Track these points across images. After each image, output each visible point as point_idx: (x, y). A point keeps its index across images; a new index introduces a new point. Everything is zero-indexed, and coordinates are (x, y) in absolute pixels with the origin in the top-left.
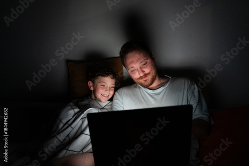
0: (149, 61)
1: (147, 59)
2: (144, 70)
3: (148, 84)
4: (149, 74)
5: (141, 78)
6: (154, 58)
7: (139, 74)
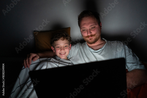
0: (97, 26)
1: (96, 25)
2: (92, 32)
3: (92, 42)
4: (94, 35)
5: (88, 37)
6: (101, 26)
7: (87, 34)
